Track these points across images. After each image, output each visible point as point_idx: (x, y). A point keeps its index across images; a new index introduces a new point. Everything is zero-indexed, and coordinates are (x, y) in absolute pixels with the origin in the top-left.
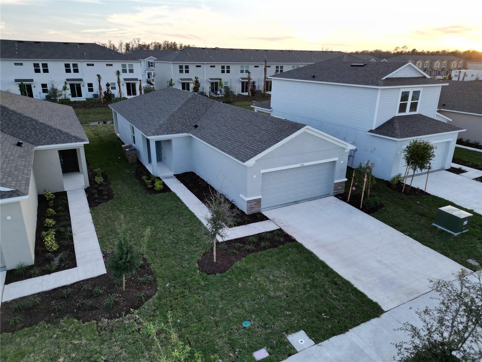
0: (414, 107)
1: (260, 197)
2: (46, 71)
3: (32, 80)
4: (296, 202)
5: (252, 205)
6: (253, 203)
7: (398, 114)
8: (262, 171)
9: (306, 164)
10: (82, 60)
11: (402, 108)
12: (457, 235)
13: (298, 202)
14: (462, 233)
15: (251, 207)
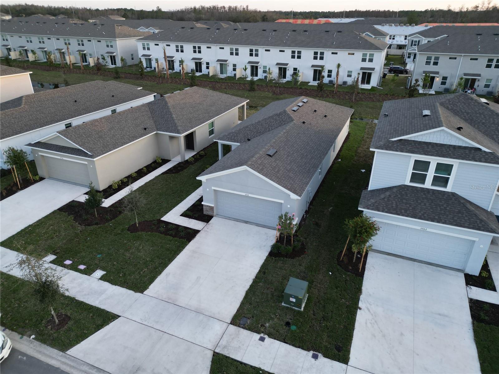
0: (441, 181)
1: (213, 205)
2: (299, 57)
3: (287, 64)
4: (246, 222)
5: (207, 209)
6: (208, 208)
7: (408, 182)
8: (213, 188)
9: (250, 195)
10: (327, 49)
11: (418, 177)
12: (283, 305)
13: (248, 223)
14: (288, 307)
15: (206, 209)
